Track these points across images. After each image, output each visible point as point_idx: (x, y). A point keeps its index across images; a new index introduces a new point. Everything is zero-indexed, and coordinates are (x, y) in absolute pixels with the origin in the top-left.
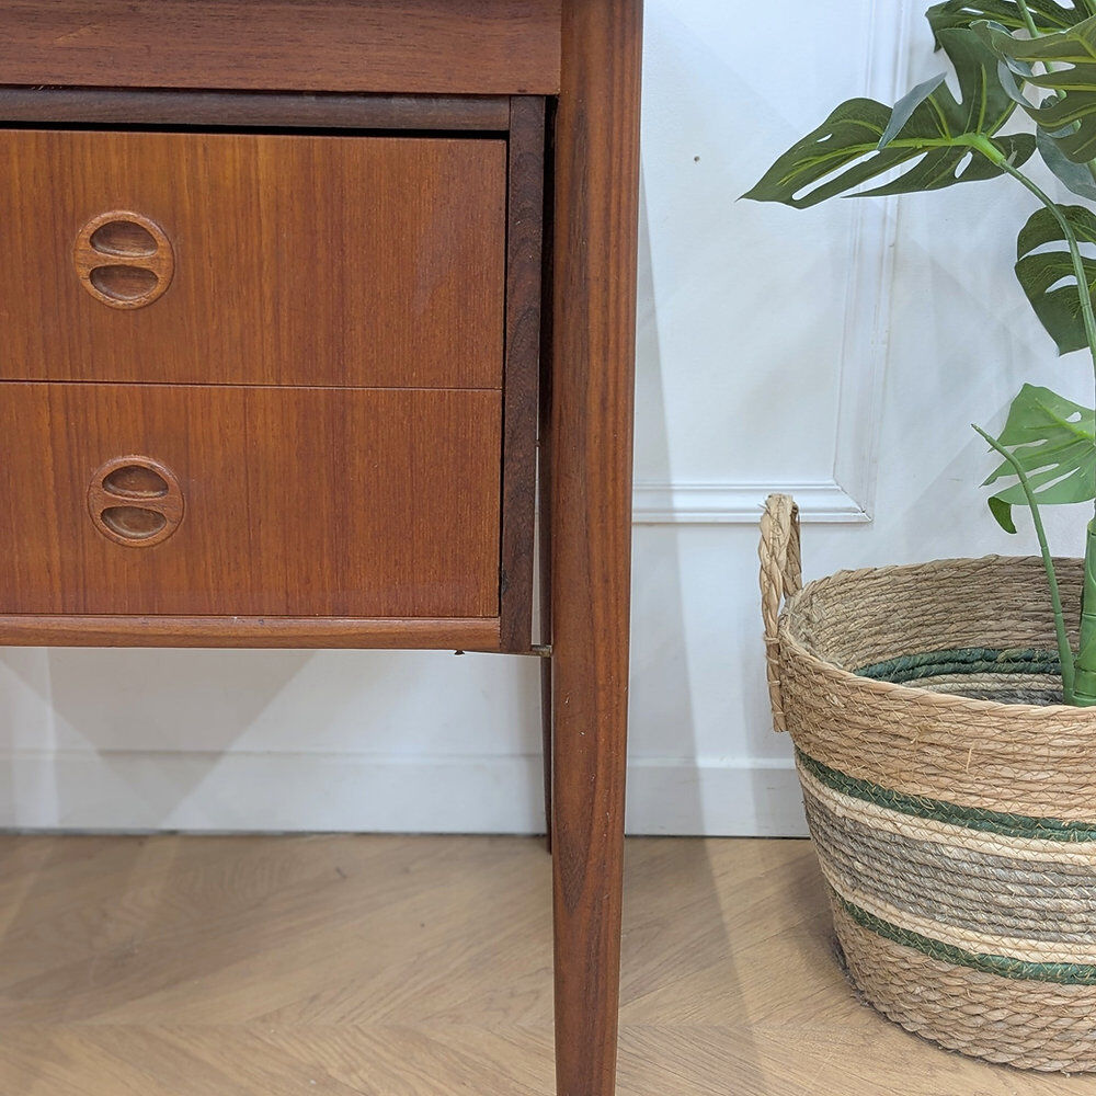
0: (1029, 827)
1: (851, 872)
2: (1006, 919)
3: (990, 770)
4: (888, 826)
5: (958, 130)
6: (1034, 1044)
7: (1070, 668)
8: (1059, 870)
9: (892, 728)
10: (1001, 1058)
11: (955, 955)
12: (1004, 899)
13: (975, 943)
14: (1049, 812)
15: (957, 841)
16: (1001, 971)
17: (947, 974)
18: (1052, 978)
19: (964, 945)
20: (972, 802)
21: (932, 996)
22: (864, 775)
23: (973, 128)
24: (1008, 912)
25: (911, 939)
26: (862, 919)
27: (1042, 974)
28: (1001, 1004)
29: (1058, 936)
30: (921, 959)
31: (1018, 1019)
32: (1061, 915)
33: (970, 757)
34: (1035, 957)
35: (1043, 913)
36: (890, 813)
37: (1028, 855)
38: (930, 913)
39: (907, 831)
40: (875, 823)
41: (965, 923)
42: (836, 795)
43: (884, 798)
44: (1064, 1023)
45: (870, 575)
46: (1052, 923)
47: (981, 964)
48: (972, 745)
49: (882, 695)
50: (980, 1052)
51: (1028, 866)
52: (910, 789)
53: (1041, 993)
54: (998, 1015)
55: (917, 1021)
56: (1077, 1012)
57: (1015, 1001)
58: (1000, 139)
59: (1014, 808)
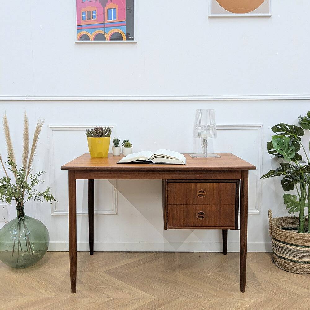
0: (302, 246)
1: (280, 252)
2: (298, 256)
3: (298, 240)
4: (286, 246)
5: (281, 171)
6: (299, 270)
7: (298, 229)
8: (305, 251)
9: (287, 236)
10: (295, 272)
11: (292, 261)
12: (298, 254)
13: (294, 259)
14: (304, 245)
15: (294, 248)
16: (297, 262)
17: (290, 263)
18: (303, 263)
19: (293, 259)
20: (296, 244)
21: (288, 265)
22: (283, 241)
23: (283, 171)
24: (299, 256)
25: (286, 259)
26: (280, 257)
27: (302, 263)
28: (296, 266)
29: (304, 258)
30: (287, 261)
31: (298, 268)
32: (304, 256)
33: (296, 239)
34: (301, 261)
35: (303, 256)
36: (286, 245)
37: (302, 249)
38: (290, 256)
39: (288, 247)
40: (284, 246)
41: (293, 257)
42: (279, 243)
43: (285, 243)
44: (303, 268)
45: (277, 218)
46: (303, 257)
47: (295, 262)
48: (296, 238)
49: (286, 232)
50: (293, 272)
51: (301, 250)
52: (289, 242)
53: (301, 265)
54: (296, 267)
55: (285, 269)
56: (305, 267)
57: (298, 265)
58: (287, 172)
59: (300, 244)
